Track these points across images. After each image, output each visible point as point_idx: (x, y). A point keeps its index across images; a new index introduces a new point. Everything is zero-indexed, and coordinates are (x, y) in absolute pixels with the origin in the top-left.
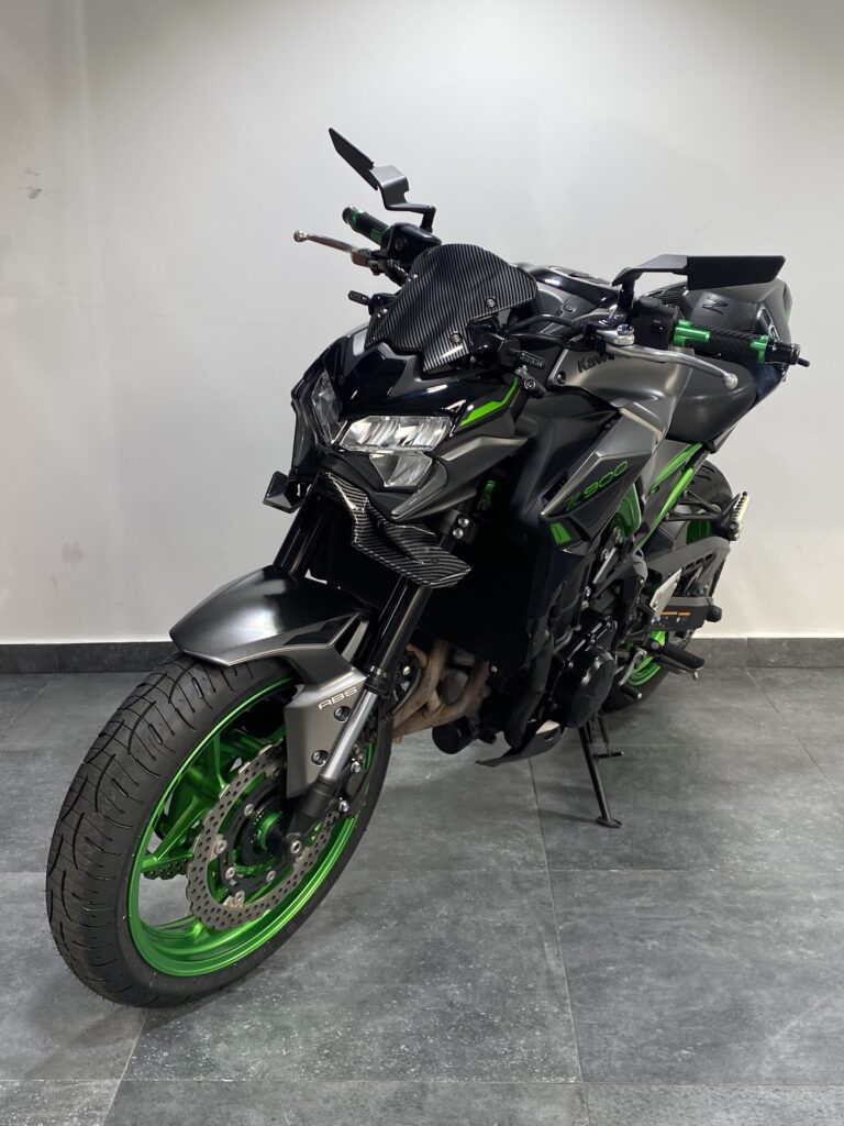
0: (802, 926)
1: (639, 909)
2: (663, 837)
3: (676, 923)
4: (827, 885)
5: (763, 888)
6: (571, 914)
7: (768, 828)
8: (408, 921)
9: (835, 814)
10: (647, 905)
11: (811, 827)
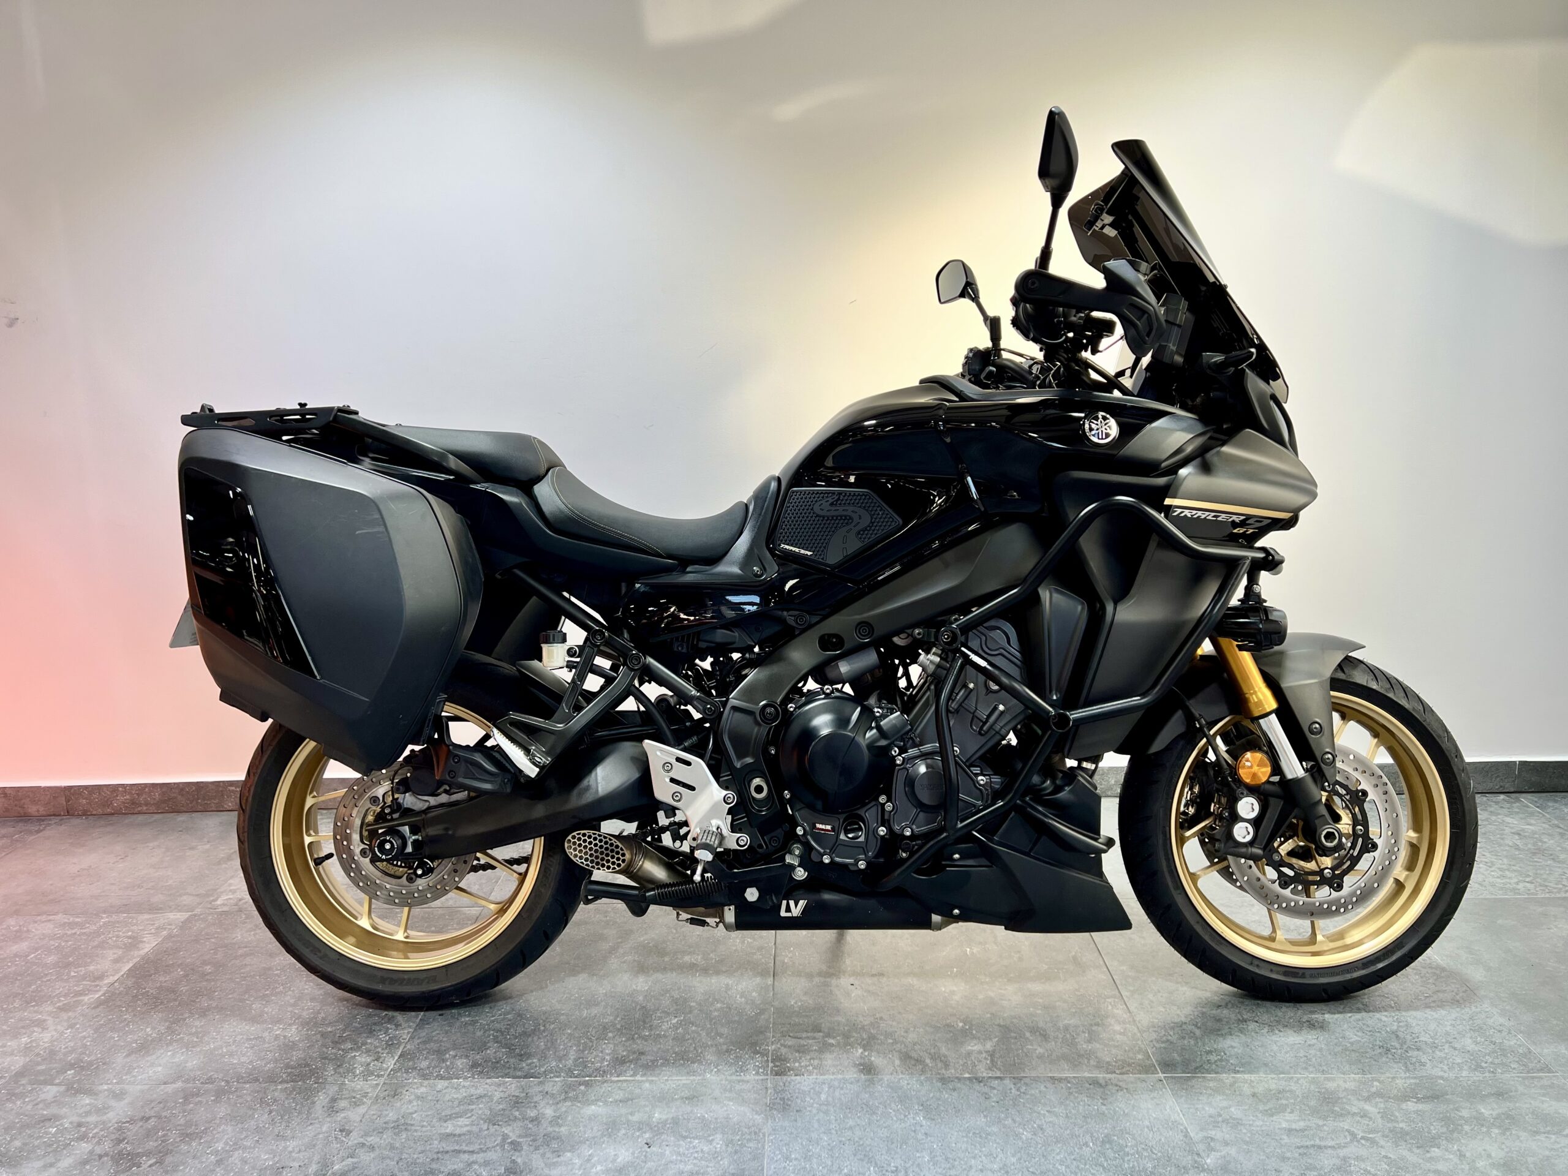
0: (614, 1161)
1: (449, 1135)
2: (544, 1031)
3: (474, 1157)
4: (682, 1098)
5: (605, 1103)
6: (363, 1145)
7: (668, 1014)
8: (169, 1159)
9: (754, 994)
10: (458, 1132)
11: (716, 1014)
